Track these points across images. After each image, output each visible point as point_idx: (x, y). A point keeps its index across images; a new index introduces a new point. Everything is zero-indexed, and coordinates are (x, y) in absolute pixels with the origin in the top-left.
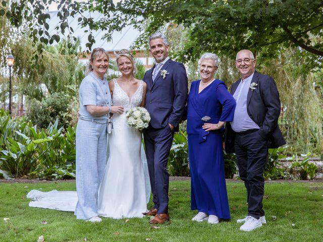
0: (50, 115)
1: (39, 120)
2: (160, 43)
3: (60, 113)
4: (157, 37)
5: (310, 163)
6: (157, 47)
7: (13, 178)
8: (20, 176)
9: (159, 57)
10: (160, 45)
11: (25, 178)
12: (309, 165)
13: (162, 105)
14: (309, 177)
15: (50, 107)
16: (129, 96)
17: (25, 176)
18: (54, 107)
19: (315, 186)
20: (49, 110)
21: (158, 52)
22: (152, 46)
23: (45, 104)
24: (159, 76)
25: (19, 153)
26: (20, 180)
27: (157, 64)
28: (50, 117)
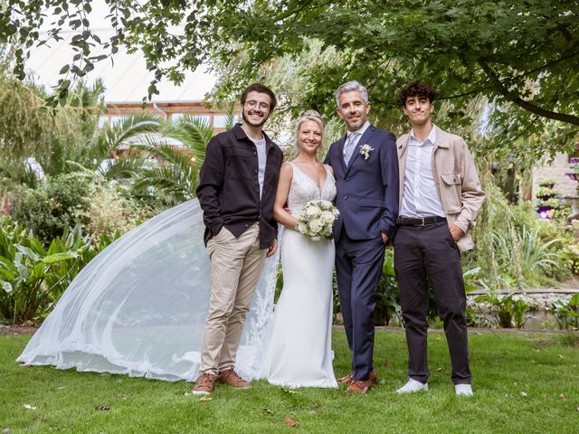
0: (52, 213)
1: (32, 221)
2: (358, 99)
3: (70, 209)
4: (353, 90)
5: (516, 298)
6: (352, 105)
7: (6, 325)
8: (19, 323)
9: (355, 121)
10: (356, 103)
11: (28, 326)
12: (514, 302)
13: (365, 202)
14: (513, 323)
15: (52, 199)
16: (319, 186)
17: (29, 322)
18: (58, 199)
19: (538, 339)
20: (51, 204)
21: (353, 114)
22: (344, 103)
23: (44, 194)
24: (357, 155)
25: (17, 281)
26: (21, 329)
27: (349, 133)
28: (52, 216)
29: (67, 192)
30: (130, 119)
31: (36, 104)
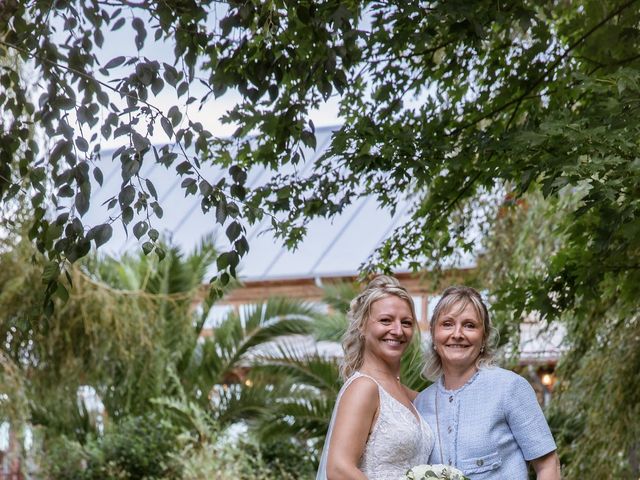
15: (112, 463)
23: (98, 453)
29: (138, 449)
30: (259, 311)
31: (84, 290)
